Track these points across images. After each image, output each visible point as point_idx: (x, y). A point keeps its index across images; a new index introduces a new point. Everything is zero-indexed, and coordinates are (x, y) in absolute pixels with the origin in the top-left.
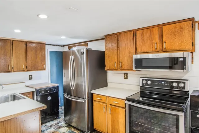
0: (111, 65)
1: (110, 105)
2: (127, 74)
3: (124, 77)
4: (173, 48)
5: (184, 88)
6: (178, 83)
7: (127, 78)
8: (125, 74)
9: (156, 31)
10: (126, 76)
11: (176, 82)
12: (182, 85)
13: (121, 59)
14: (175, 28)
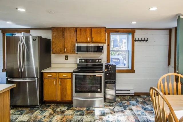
0: (58, 50)
1: (60, 78)
2: (67, 56)
3: (65, 58)
4: (97, 41)
5: (101, 62)
6: (98, 60)
7: (67, 59)
8: (65, 56)
9: (88, 30)
10: (66, 58)
11: (97, 59)
12: (100, 61)
13: (66, 46)
14: (98, 30)
